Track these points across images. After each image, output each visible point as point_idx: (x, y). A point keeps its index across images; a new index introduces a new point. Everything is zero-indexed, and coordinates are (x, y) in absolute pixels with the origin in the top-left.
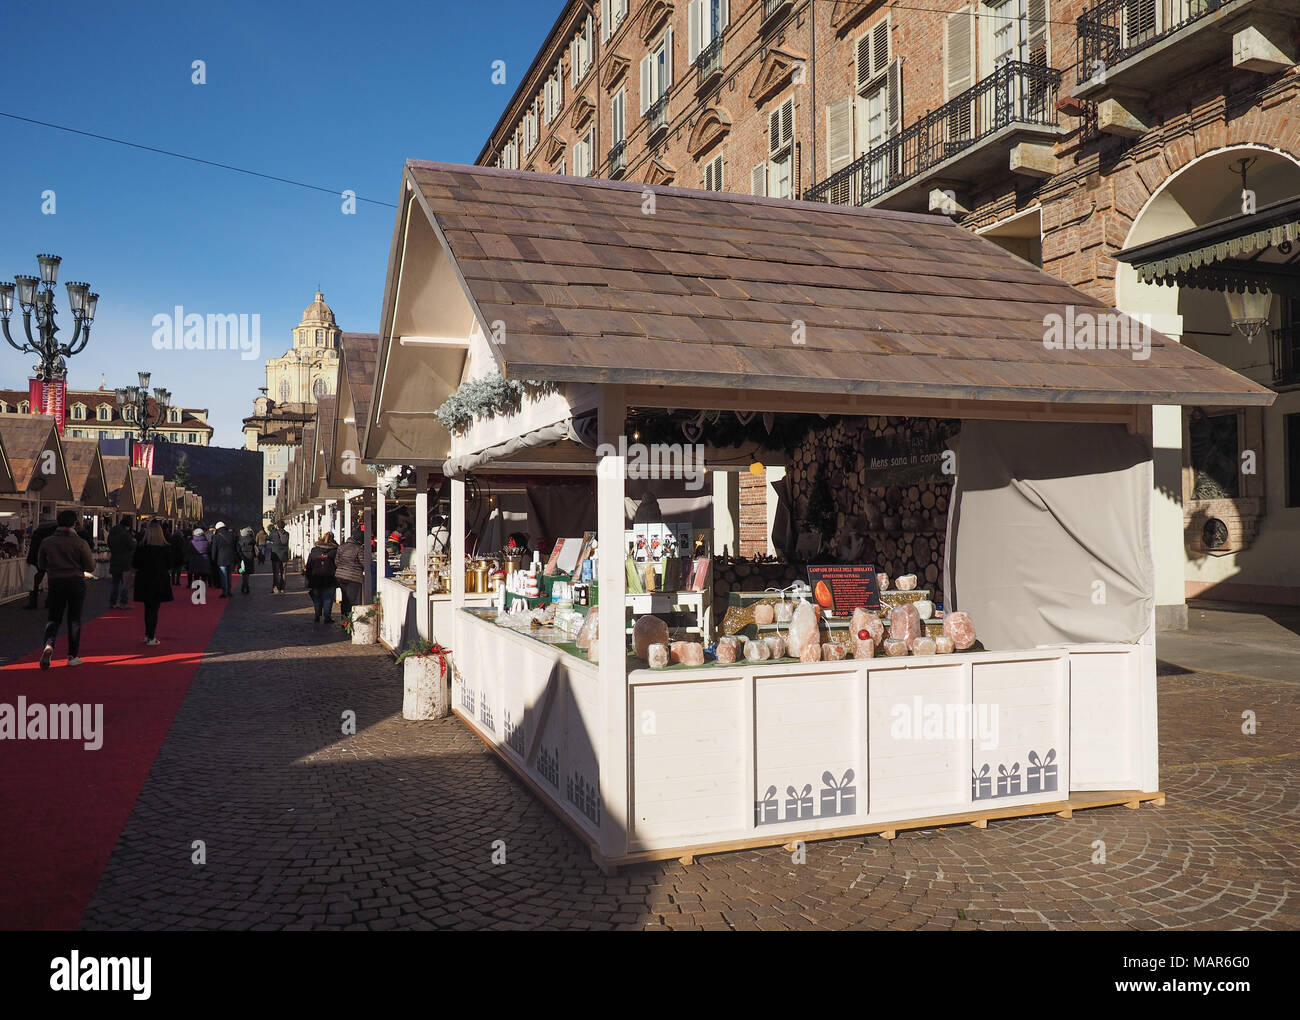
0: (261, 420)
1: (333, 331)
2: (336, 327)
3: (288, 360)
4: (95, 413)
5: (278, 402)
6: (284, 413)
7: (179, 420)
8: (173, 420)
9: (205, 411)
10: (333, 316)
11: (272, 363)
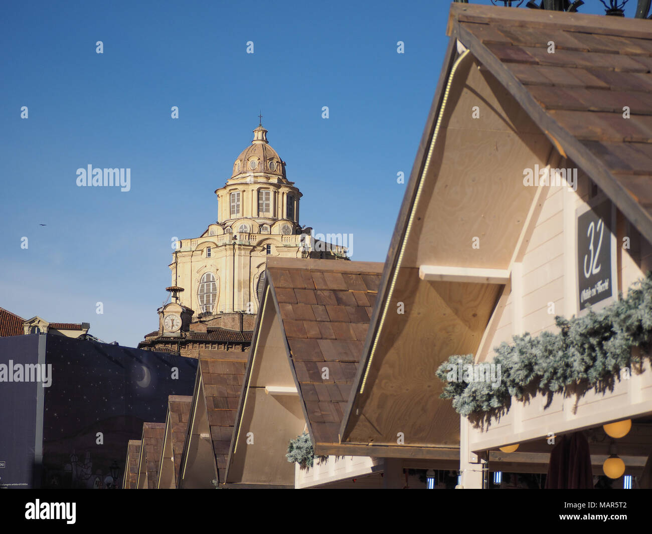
0: (173, 343)
1: (284, 190)
2: (289, 184)
5: (197, 310)
6: (209, 331)
10: (283, 165)
11: (187, 245)
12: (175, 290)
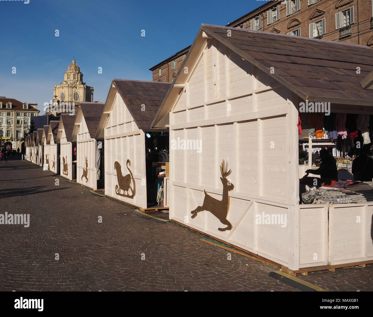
1: (79, 74)
3: (64, 85)
7: (27, 108)
8: (25, 108)
9: (36, 105)
10: (79, 68)
11: (58, 86)
12: (56, 96)
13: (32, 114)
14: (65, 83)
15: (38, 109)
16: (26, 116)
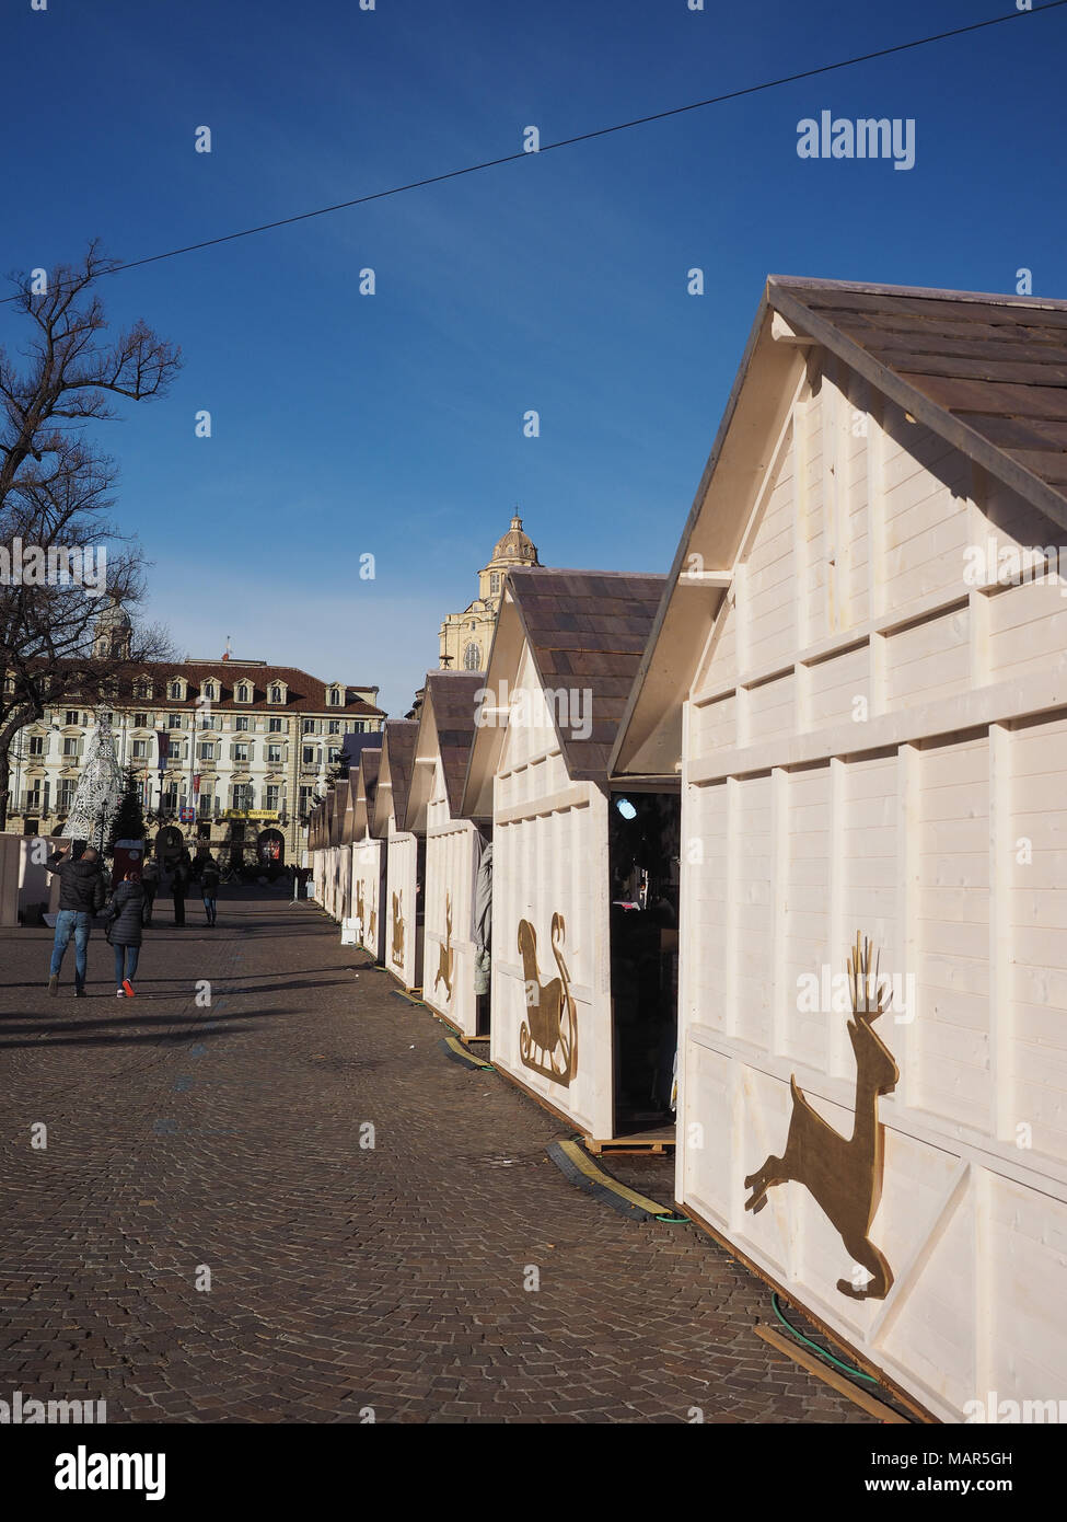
4: (232, 693)
7: (342, 703)
8: (333, 703)
9: (374, 690)
10: (536, 550)
11: (455, 620)
12: (447, 658)
13: (357, 724)
14: (481, 607)
15: (380, 707)
16: (337, 732)
